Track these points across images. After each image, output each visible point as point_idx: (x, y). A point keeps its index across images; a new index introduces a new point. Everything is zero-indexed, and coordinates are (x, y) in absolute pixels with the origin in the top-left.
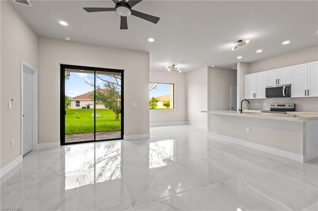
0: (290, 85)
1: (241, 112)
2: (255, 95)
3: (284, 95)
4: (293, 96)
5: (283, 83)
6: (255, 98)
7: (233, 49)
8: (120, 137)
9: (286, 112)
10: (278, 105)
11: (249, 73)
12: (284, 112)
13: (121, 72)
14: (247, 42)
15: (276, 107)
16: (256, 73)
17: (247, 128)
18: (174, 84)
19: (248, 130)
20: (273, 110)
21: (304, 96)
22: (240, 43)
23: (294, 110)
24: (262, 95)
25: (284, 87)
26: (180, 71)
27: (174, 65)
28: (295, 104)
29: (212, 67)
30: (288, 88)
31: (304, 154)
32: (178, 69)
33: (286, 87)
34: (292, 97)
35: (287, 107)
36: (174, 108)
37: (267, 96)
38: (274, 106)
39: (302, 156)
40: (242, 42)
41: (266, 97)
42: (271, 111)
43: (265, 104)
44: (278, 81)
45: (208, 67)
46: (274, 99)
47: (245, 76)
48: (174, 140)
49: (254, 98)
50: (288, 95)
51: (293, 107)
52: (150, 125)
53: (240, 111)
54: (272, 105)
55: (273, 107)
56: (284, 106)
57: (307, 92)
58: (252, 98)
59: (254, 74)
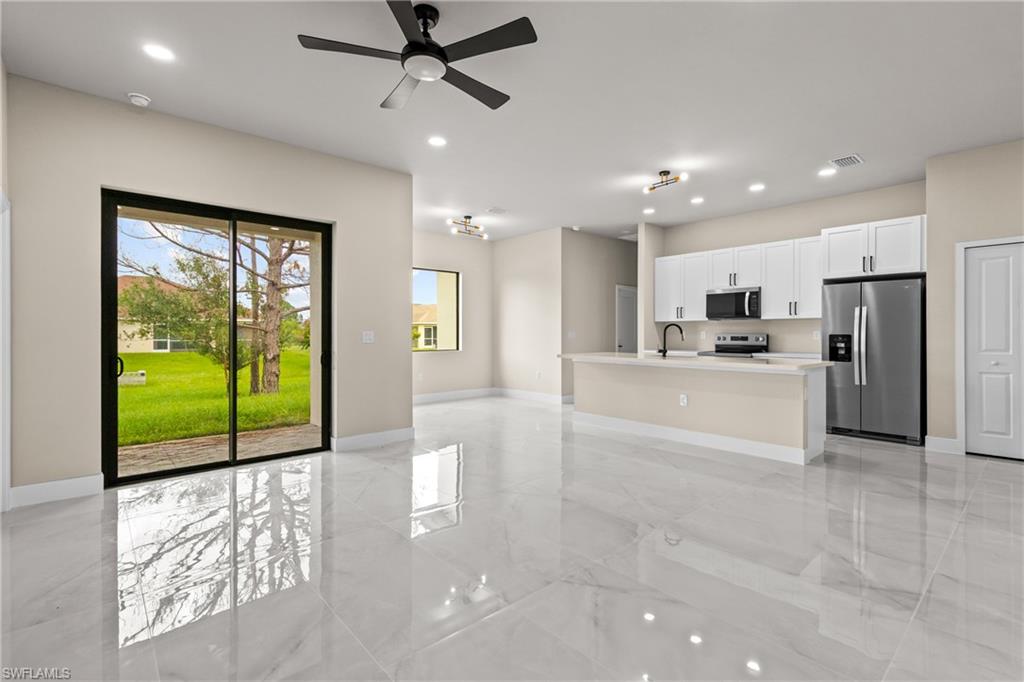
0: (760, 288)
1: (664, 356)
2: (680, 311)
3: (747, 313)
4: (764, 316)
5: (745, 284)
6: (682, 319)
7: (646, 191)
8: (320, 445)
9: (754, 354)
10: (733, 339)
11: (664, 254)
12: (749, 355)
13: (326, 230)
14: (684, 177)
15: (729, 342)
16: (683, 256)
17: (682, 396)
18: (458, 274)
19: (683, 400)
20: (721, 350)
21: (787, 316)
22: (664, 178)
23: (765, 349)
24: (697, 312)
25: (747, 294)
26: (486, 237)
27: (469, 217)
28: (768, 336)
29: (572, 230)
30: (756, 295)
31: (805, 446)
32: (481, 229)
33: (752, 293)
34: (762, 318)
35: (751, 342)
36: (458, 348)
37: (710, 315)
38: (725, 339)
39: (803, 451)
40: (670, 177)
41: (707, 316)
42: (717, 351)
43: (703, 335)
44: (733, 278)
45: (563, 228)
46: (723, 321)
47: (657, 260)
48: (458, 448)
49: (679, 319)
50: (755, 314)
51: (765, 343)
52: (416, 398)
53: (661, 354)
54: (719, 339)
55: (721, 342)
56: (746, 339)
57: (793, 307)
58: (673, 318)
59: (678, 256)
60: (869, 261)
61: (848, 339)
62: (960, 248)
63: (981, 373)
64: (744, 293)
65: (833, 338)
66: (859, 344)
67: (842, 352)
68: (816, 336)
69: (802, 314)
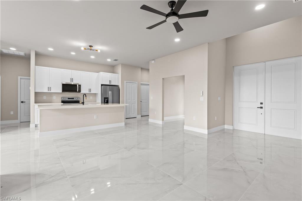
2: (49, 89)
3: (78, 91)
10: (69, 99)
14: (99, 51)
15: (67, 100)
16: (50, 68)
21: (88, 92)
22: (90, 48)
24: (58, 89)
35: (75, 99)
37: (64, 90)
39: (124, 123)
40: (92, 48)
42: (62, 103)
44: (72, 80)
47: (36, 66)
50: (80, 91)
55: (63, 100)
56: (73, 99)
57: (90, 90)
58: (46, 91)
59: (48, 68)
60: (110, 81)
61: (107, 98)
62: (125, 82)
64: (77, 85)
65: (105, 98)
66: (110, 99)
67: (106, 101)
68: (91, 98)
69: (92, 92)
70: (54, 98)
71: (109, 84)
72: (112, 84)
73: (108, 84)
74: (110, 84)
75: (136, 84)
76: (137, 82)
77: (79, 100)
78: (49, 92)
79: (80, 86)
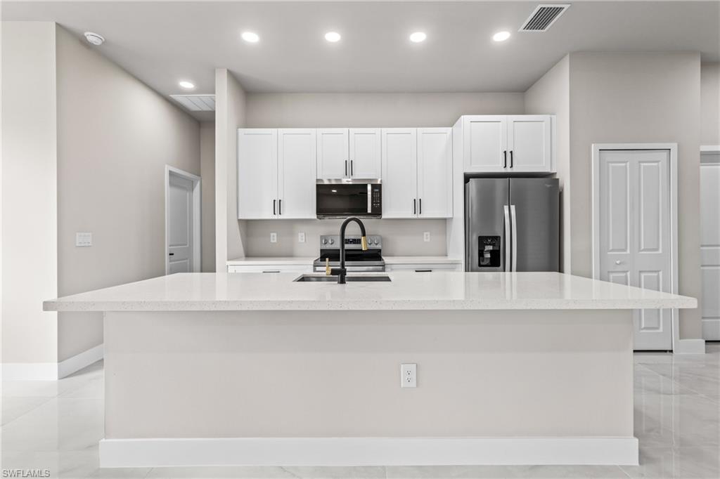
0: (381, 181)
2: (278, 206)
3: (369, 211)
4: (386, 214)
5: (361, 174)
6: (280, 217)
15: (338, 246)
16: (281, 130)
21: (410, 215)
25: (370, 187)
30: (378, 190)
33: (374, 186)
34: (383, 216)
37: (322, 211)
38: (332, 242)
39: (636, 442)
41: (317, 213)
43: (301, 238)
44: (349, 167)
47: (240, 129)
49: (277, 217)
50: (377, 212)
55: (328, 247)
56: (358, 242)
57: (418, 205)
58: (268, 215)
59: (274, 130)
60: (509, 156)
61: (496, 240)
62: (594, 148)
63: (609, 272)
64: (366, 186)
65: (482, 241)
66: (511, 250)
67: (488, 256)
68: (427, 237)
69: (427, 214)
70: (300, 240)
71: (503, 170)
72: (517, 169)
73: (499, 169)
74: (509, 170)
75: (665, 154)
76: (674, 147)
77: (379, 247)
78: (276, 217)
79: (377, 188)
